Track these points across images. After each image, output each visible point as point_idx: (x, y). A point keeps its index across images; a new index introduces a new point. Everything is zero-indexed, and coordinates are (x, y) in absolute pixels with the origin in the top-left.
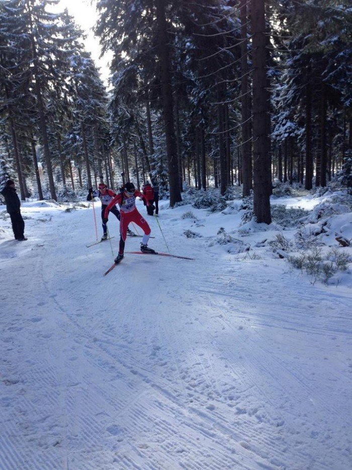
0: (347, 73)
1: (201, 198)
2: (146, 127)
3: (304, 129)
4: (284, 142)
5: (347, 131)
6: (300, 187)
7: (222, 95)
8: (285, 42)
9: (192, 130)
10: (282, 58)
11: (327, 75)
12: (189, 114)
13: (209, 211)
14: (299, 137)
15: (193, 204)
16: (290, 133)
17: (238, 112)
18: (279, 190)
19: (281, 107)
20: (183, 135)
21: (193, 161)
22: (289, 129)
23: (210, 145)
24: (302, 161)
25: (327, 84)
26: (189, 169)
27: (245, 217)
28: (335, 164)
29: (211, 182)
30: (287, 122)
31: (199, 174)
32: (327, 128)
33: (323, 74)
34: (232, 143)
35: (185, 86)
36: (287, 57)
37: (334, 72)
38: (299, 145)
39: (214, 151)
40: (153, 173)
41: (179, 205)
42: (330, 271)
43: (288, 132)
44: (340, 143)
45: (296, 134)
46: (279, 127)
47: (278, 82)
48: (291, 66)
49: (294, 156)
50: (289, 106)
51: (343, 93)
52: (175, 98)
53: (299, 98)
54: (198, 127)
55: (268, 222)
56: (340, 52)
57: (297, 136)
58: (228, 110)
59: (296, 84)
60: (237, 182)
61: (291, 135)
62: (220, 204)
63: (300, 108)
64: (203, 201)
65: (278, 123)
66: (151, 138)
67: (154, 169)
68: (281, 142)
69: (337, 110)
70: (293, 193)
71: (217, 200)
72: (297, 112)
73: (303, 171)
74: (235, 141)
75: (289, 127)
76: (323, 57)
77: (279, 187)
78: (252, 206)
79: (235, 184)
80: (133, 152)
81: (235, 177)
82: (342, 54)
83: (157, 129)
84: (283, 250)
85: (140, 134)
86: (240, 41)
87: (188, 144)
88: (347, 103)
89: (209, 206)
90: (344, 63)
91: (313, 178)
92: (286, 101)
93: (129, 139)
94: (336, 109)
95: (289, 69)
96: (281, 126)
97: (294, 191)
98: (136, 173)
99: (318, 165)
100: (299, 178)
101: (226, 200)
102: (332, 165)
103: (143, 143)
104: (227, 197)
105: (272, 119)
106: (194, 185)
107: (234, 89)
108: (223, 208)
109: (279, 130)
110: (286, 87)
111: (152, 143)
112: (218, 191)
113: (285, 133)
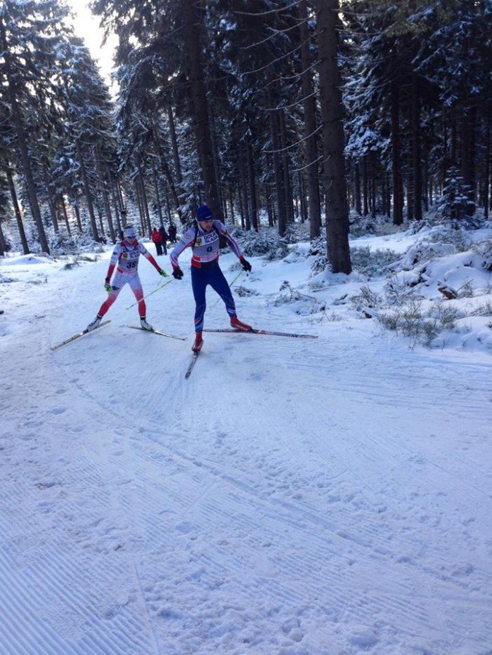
0: (447, 59)
1: (253, 241)
2: (168, 143)
3: (389, 140)
4: (362, 159)
5: (449, 142)
6: (387, 221)
7: (275, 95)
8: (360, 17)
9: (233, 145)
10: (355, 39)
11: (420, 63)
12: (228, 123)
13: (265, 259)
14: (383, 151)
16: (370, 146)
17: (297, 118)
18: (357, 227)
19: (356, 110)
20: (221, 153)
21: (237, 189)
22: (369, 141)
23: (260, 166)
24: (388, 185)
25: (420, 75)
26: (231, 202)
27: (316, 266)
28: (434, 187)
29: (264, 220)
30: (365, 130)
31: (246, 208)
32: (421, 138)
33: (413, 61)
34: (292, 163)
35: (223, 82)
36: (362, 39)
37: (428, 59)
38: (383, 162)
39: (265, 175)
40: (184, 209)
41: (224, 253)
42: (433, 332)
43: (367, 145)
44: (439, 158)
45: (378, 147)
46: (355, 137)
47: (352, 73)
48: (370, 51)
49: (377, 178)
50: (367, 108)
51: (441, 87)
52: (211, 101)
53: (382, 97)
54: (242, 141)
55: (348, 271)
56: (436, 30)
57: (380, 149)
58: (284, 115)
59: (377, 77)
60: (300, 218)
61: (371, 149)
62: (280, 250)
63: (383, 110)
64: (256, 246)
65: (353, 133)
66: (178, 159)
67: (184, 203)
68: (358, 159)
69: (434, 112)
70: (378, 230)
71: (275, 243)
72: (379, 116)
73: (390, 198)
74: (295, 160)
75: (369, 137)
76: (413, 38)
77: (358, 223)
78: (325, 251)
79: (296, 220)
80: (151, 179)
81: (296, 210)
82: (439, 32)
83: (185, 146)
84: (370, 307)
85: (161, 154)
86: (299, 22)
87: (229, 166)
88: (448, 102)
89: (265, 253)
90: (442, 46)
91: (404, 208)
92: (363, 101)
93: (145, 160)
94: (432, 110)
95: (367, 55)
96: (358, 136)
97: (378, 227)
98: (157, 210)
99: (409, 189)
100: (385, 208)
101: (286, 243)
102: (429, 189)
103: (165, 168)
104: (288, 239)
105: (345, 127)
106: (241, 224)
107: (291, 85)
108: (284, 254)
109: (354, 142)
110: (363, 80)
111: (178, 166)
112: (274, 231)
113: (364, 146)
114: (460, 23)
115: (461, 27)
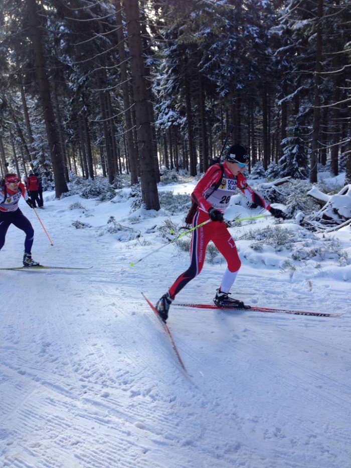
0: (221, 65)
1: (89, 187)
2: (22, 114)
3: (185, 119)
4: (168, 131)
5: (224, 120)
6: (186, 174)
7: (103, 82)
8: (161, 31)
9: (74, 117)
10: (159, 47)
11: (203, 66)
12: (69, 100)
13: (98, 200)
14: (182, 126)
15: (81, 194)
16: (173, 121)
17: (121, 100)
18: (166, 177)
19: (162, 96)
20: (64, 123)
21: (78, 150)
22: (172, 118)
23: (95, 133)
24: (186, 149)
25: (204, 75)
26: (74, 159)
27: (134, 205)
28: (216, 151)
29: (99, 172)
30: (169, 111)
31: (86, 163)
32: (206, 118)
33: (199, 65)
34: (117, 131)
35: (61, 71)
36: (164, 47)
37: (208, 64)
38: (182, 133)
39: (99, 139)
40: (35, 163)
41: (66, 196)
42: (214, 252)
43: (171, 121)
44: (219, 132)
45: (178, 123)
46: (162, 115)
47: (157, 71)
48: (169, 56)
49: (179, 144)
50: (170, 95)
51: (218, 84)
52: (52, 84)
53: (179, 88)
54: (80, 114)
55: (157, 208)
56: (213, 44)
57: (180, 124)
58: (110, 97)
59: (175, 74)
60: (126, 170)
61: (174, 124)
62: (109, 193)
63: (181, 97)
64: (91, 191)
65: (161, 112)
66: (29, 126)
67: (35, 158)
68: (165, 130)
69: (214, 101)
70: (180, 180)
71: (106, 189)
72: (178, 102)
73: (187, 157)
74: (120, 130)
75: (172, 115)
76: (198, 49)
77: (166, 175)
78: (140, 194)
79: (123, 172)
80: (9, 140)
81: (123, 165)
82: (215, 46)
83: (36, 116)
84: (172, 234)
85: (16, 121)
86: (116, 28)
87: (71, 132)
88: (223, 94)
89: (98, 196)
90: (217, 55)
91: (198, 165)
92: (166, 91)
93: (3, 126)
94: (213, 100)
95: (167, 59)
96: (164, 114)
97: (180, 178)
98: (15, 163)
99: (200, 151)
100: (184, 165)
101: (115, 189)
102: (213, 153)
103: (20, 131)
104: (116, 186)
105: (155, 108)
106: (82, 175)
107: (114, 76)
108: (112, 197)
109: (162, 118)
110: (165, 76)
111: (30, 132)
112: (107, 180)
113: (168, 121)
114: (229, 40)
115: (229, 43)
